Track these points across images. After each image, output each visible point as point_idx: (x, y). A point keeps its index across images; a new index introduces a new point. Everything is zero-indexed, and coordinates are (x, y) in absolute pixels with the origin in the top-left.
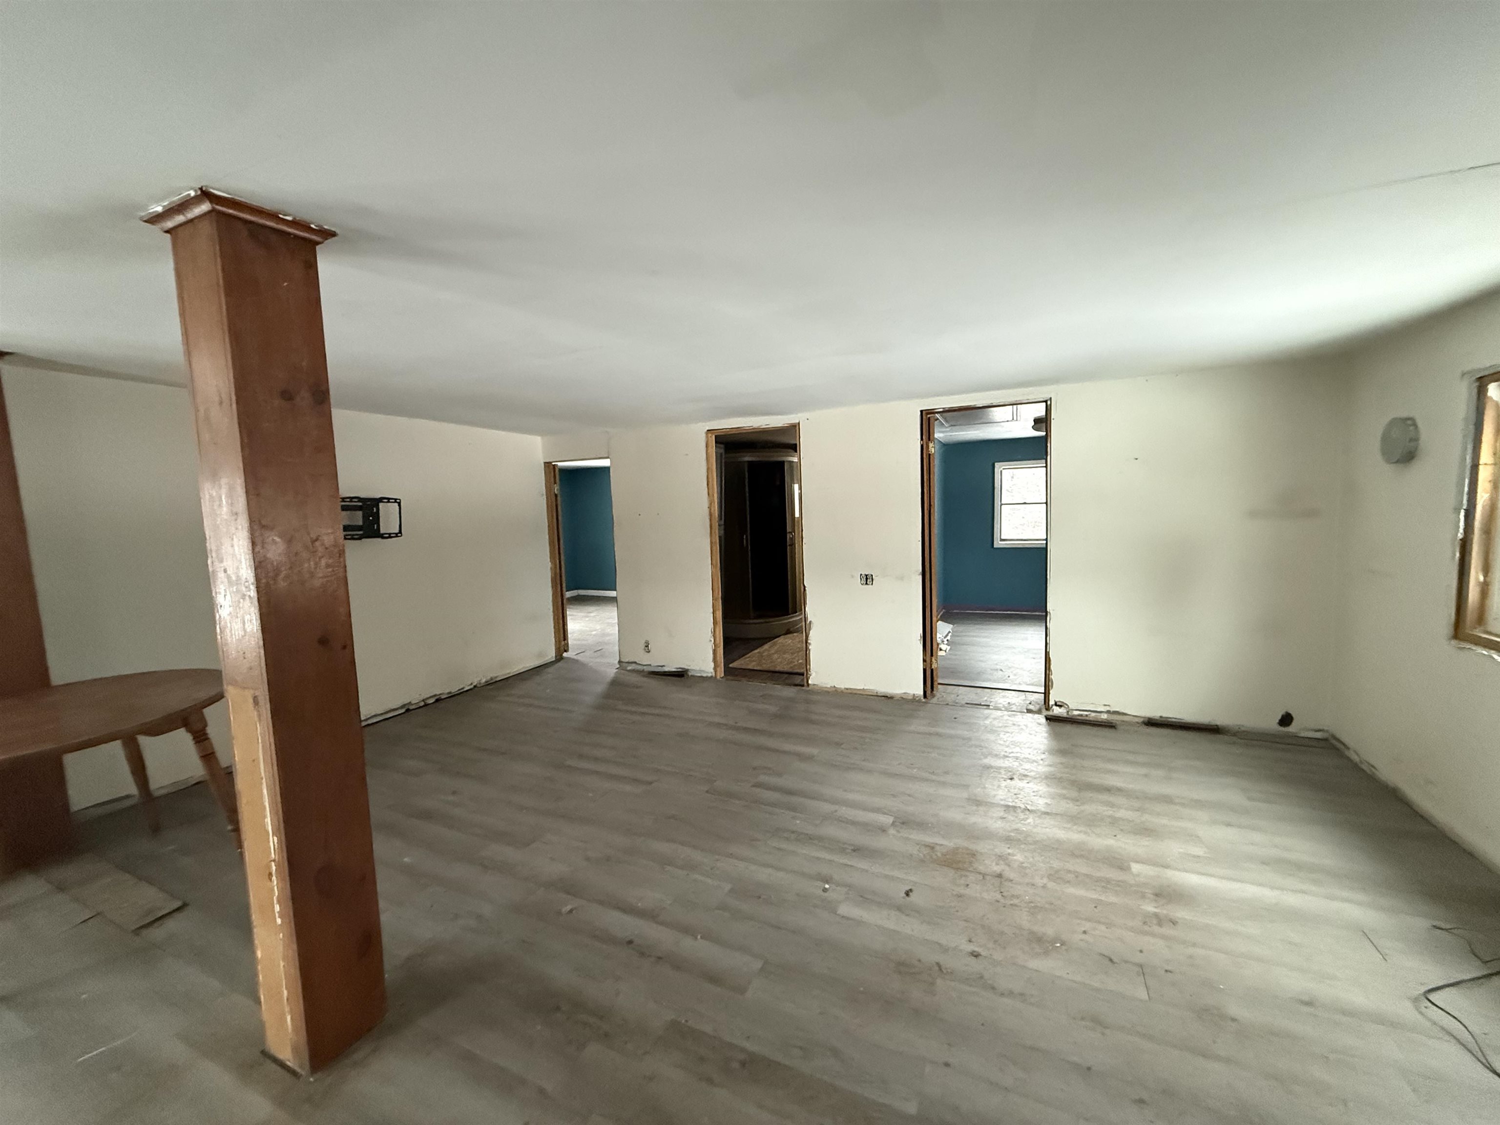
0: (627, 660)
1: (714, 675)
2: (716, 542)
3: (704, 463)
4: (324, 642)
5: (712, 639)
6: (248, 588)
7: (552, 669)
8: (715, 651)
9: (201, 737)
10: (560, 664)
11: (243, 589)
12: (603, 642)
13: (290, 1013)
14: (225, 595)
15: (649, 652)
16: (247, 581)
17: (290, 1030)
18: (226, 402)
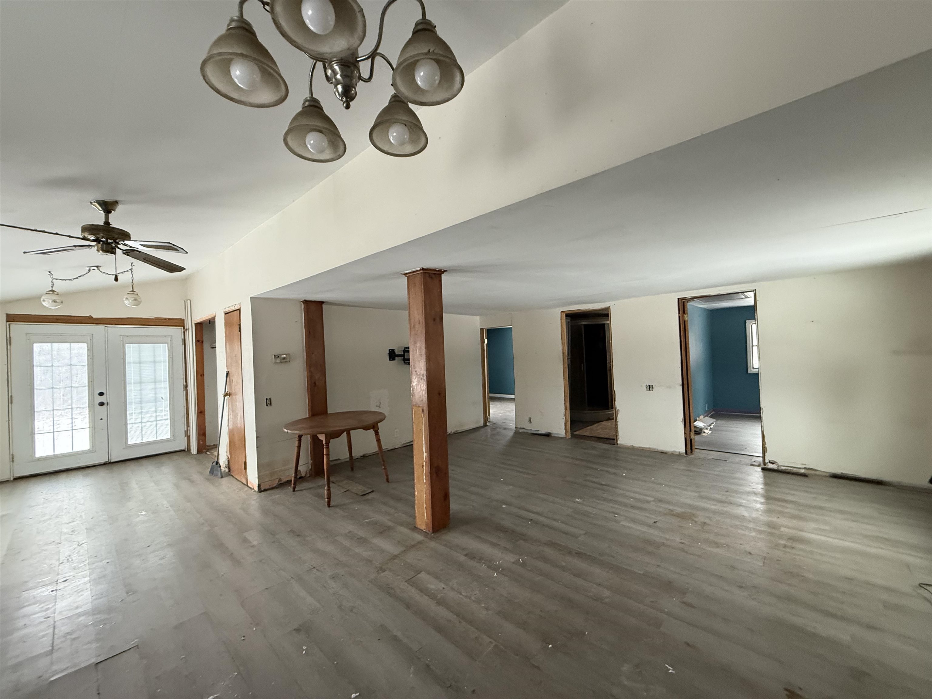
0: (519, 427)
1: (565, 436)
2: (566, 368)
3: (560, 328)
4: (439, 394)
5: (564, 418)
6: (423, 376)
7: (483, 429)
8: (565, 424)
9: (377, 433)
10: (486, 427)
11: (422, 377)
12: (505, 419)
13: (426, 513)
14: (415, 379)
15: (531, 423)
16: (423, 374)
17: (426, 518)
18: (421, 323)
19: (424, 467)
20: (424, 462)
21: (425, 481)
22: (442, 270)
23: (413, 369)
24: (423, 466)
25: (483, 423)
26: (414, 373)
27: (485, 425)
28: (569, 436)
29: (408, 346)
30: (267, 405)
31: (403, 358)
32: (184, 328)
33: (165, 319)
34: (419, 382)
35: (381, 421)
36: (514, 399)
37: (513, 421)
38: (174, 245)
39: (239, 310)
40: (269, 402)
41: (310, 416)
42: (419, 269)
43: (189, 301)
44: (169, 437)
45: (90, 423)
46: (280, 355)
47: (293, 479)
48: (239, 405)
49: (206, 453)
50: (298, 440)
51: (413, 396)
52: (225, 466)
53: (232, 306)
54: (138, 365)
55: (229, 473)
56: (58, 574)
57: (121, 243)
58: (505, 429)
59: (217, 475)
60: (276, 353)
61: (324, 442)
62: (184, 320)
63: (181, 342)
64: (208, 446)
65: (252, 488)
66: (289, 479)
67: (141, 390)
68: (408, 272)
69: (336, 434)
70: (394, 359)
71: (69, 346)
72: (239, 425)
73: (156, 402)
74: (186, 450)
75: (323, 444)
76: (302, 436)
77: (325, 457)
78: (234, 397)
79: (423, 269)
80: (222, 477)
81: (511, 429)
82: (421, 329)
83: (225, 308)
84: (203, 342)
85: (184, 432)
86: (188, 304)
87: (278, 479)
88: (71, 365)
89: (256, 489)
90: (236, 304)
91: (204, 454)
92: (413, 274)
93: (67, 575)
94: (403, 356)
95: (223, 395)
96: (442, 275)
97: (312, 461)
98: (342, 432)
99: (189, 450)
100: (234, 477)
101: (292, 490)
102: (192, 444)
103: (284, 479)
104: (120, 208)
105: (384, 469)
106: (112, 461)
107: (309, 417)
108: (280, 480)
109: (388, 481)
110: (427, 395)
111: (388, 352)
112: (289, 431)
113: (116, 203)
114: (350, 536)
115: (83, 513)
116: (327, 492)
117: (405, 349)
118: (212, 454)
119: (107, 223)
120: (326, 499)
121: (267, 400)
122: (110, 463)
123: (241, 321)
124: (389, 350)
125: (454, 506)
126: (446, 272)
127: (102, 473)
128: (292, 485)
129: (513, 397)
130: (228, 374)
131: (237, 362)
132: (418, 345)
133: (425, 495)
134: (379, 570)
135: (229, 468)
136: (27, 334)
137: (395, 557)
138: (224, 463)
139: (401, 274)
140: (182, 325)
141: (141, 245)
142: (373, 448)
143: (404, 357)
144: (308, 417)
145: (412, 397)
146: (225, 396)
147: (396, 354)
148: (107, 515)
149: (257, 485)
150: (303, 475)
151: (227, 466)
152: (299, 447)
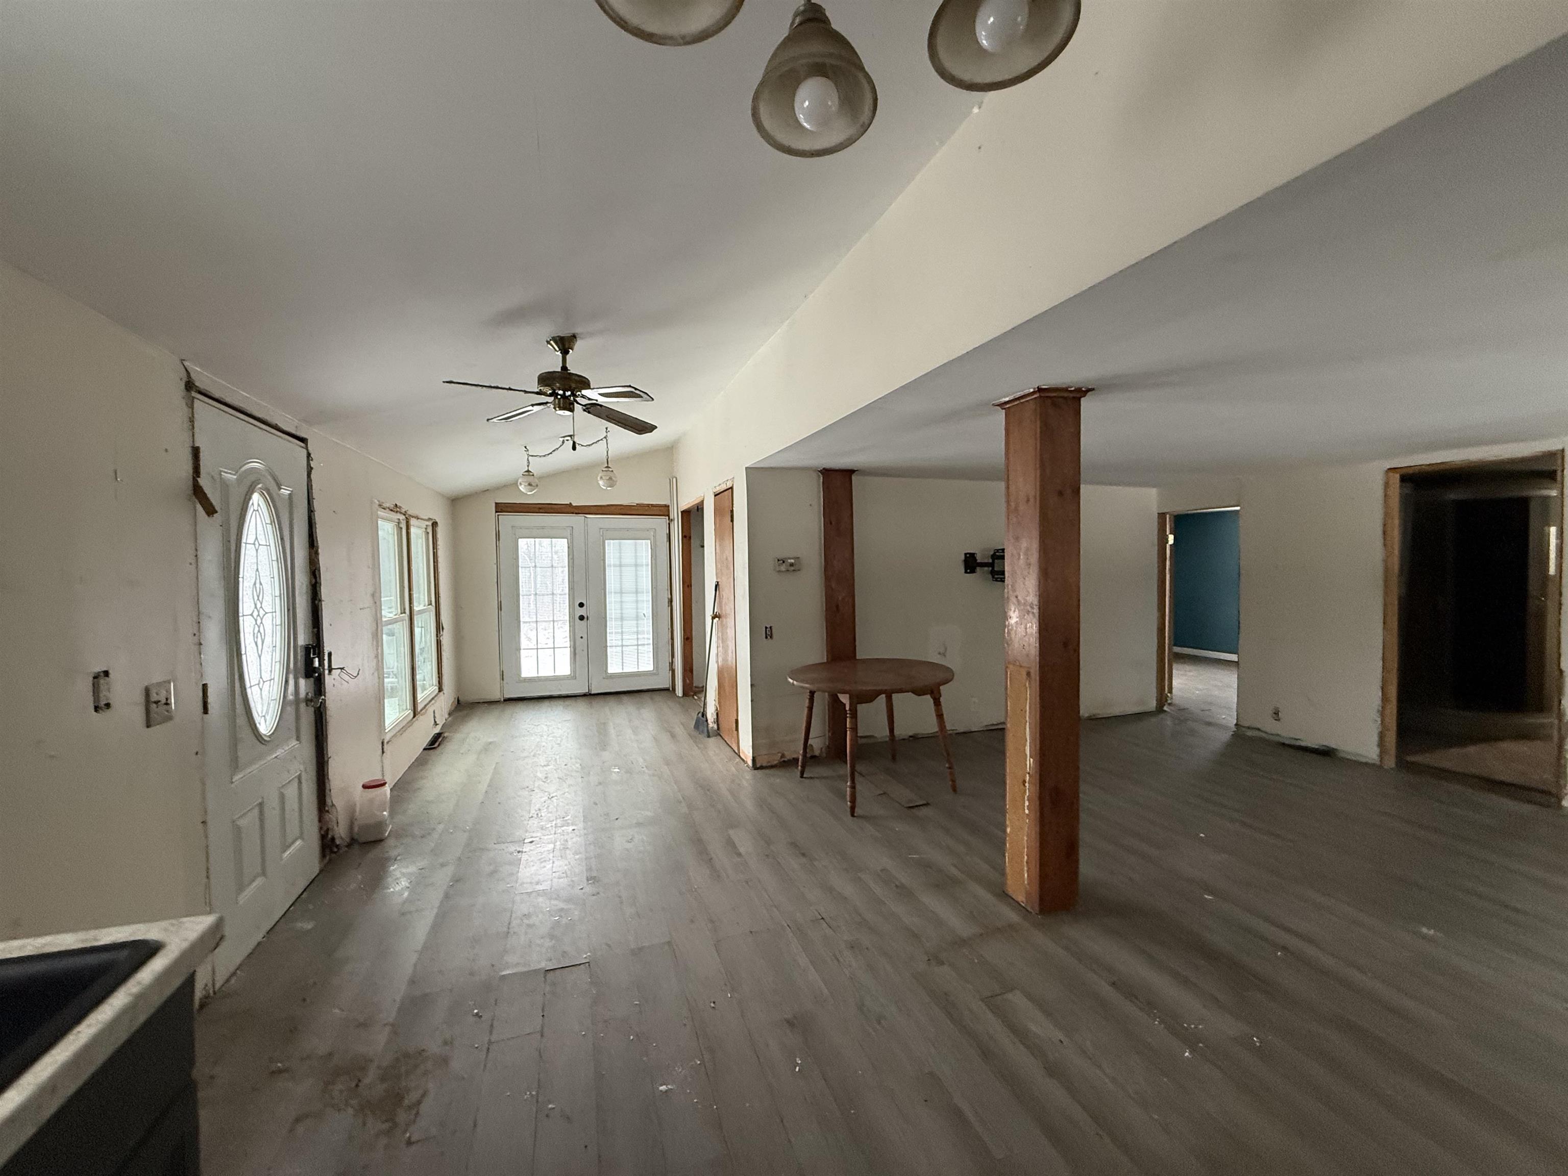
0: (1248, 725)
1: (1378, 763)
4: (1065, 645)
5: (1379, 720)
6: (1032, 608)
7: (1153, 720)
8: (1382, 736)
9: (937, 703)
10: (1162, 716)
11: (1029, 608)
12: (1211, 703)
13: (1028, 871)
14: (1014, 611)
15: (1279, 720)
16: (1032, 603)
17: (1026, 882)
18: (1032, 500)
19: (1027, 784)
20: (1028, 775)
21: (1027, 812)
22: (1083, 389)
23: (1011, 593)
24: (1024, 782)
25: (1155, 705)
26: (1014, 600)
27: (1160, 710)
28: (1390, 762)
29: (1002, 548)
30: (766, 638)
31: (990, 569)
32: (669, 519)
33: (648, 505)
34: (1021, 617)
35: (946, 682)
36: (1236, 664)
37: (1229, 708)
38: (636, 389)
39: (732, 488)
40: (769, 633)
41: (829, 660)
42: (1032, 390)
43: (674, 479)
44: (652, 669)
45: (570, 641)
46: (786, 558)
47: (801, 758)
48: (730, 632)
49: (693, 697)
50: (808, 697)
51: (1008, 644)
52: (713, 720)
53: (723, 483)
54: (618, 568)
55: (718, 733)
56: (526, 831)
57: (579, 395)
58: (1209, 724)
59: (703, 732)
60: (781, 556)
61: (847, 708)
62: (669, 506)
63: (665, 539)
64: (696, 687)
65: (745, 760)
66: (795, 756)
67: (621, 602)
68: (1007, 399)
69: (869, 697)
70: (973, 571)
71: (550, 543)
72: (730, 663)
73: (637, 620)
74: (671, 689)
75: (846, 711)
76: (815, 692)
77: (848, 732)
78: (724, 620)
79: (1040, 390)
80: (709, 736)
81: (1225, 728)
82: (1030, 514)
83: (715, 487)
84: (690, 538)
85: (668, 664)
86: (673, 482)
87: (780, 755)
88: (552, 566)
89: (750, 763)
90: (727, 480)
91: (691, 698)
92: (1018, 402)
93: (534, 835)
94: (992, 565)
95: (711, 617)
96: (1083, 401)
97: (830, 734)
98: (878, 693)
99: (674, 689)
100: (723, 739)
101: (799, 774)
102: (676, 683)
103: (789, 756)
104: (579, 345)
105: (950, 768)
106: (593, 692)
107: (828, 662)
108: (783, 756)
109: (955, 790)
110: (1038, 645)
111: (963, 557)
112: (795, 682)
113: (574, 337)
114: (885, 877)
115: (558, 757)
116: (851, 791)
117: (995, 553)
118: (699, 698)
119: (564, 368)
120: (849, 803)
121: (768, 630)
122: (591, 695)
123: (734, 506)
124: (966, 554)
125: (1087, 868)
126: (1090, 393)
127: (581, 705)
128: (800, 768)
129: (1234, 657)
130: (717, 586)
131: (728, 568)
132: (1024, 544)
133: (1025, 838)
134: (931, 958)
135: (718, 725)
136: (512, 527)
137: (961, 942)
138: (712, 717)
139: (994, 405)
140: (666, 513)
141: (599, 394)
142: (930, 726)
143: (993, 567)
144: (826, 661)
145: (1006, 645)
146: (713, 618)
147: (978, 561)
148: (581, 765)
149: (752, 758)
150: (817, 753)
151: (716, 720)
152: (810, 708)
